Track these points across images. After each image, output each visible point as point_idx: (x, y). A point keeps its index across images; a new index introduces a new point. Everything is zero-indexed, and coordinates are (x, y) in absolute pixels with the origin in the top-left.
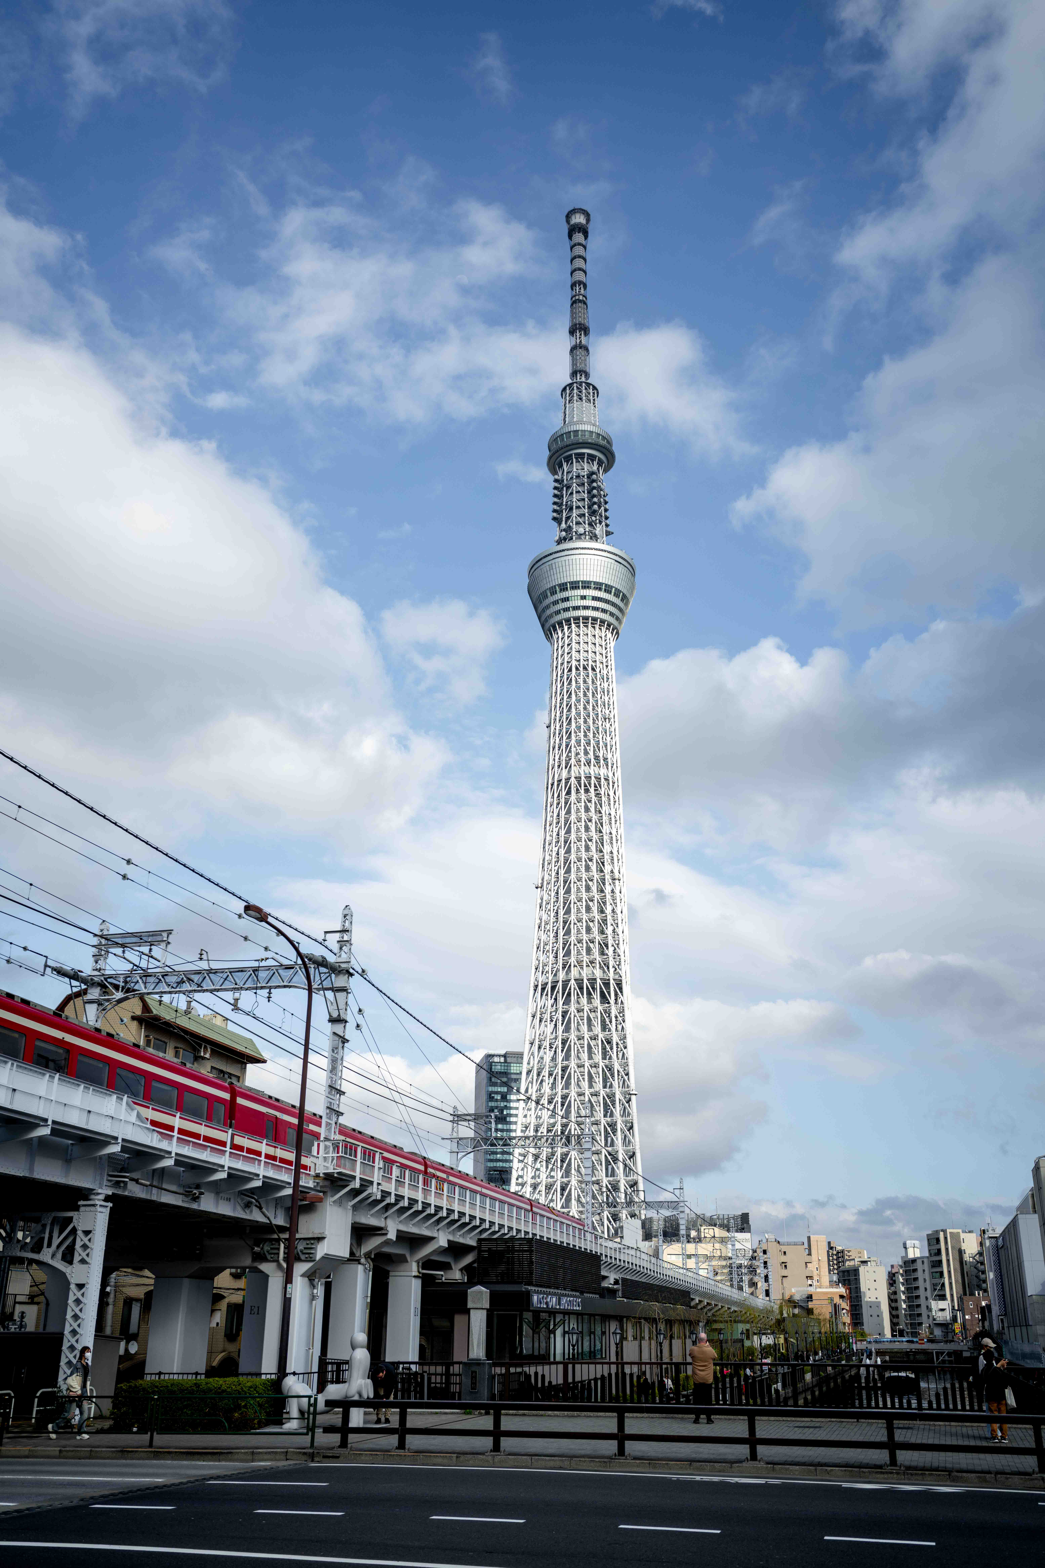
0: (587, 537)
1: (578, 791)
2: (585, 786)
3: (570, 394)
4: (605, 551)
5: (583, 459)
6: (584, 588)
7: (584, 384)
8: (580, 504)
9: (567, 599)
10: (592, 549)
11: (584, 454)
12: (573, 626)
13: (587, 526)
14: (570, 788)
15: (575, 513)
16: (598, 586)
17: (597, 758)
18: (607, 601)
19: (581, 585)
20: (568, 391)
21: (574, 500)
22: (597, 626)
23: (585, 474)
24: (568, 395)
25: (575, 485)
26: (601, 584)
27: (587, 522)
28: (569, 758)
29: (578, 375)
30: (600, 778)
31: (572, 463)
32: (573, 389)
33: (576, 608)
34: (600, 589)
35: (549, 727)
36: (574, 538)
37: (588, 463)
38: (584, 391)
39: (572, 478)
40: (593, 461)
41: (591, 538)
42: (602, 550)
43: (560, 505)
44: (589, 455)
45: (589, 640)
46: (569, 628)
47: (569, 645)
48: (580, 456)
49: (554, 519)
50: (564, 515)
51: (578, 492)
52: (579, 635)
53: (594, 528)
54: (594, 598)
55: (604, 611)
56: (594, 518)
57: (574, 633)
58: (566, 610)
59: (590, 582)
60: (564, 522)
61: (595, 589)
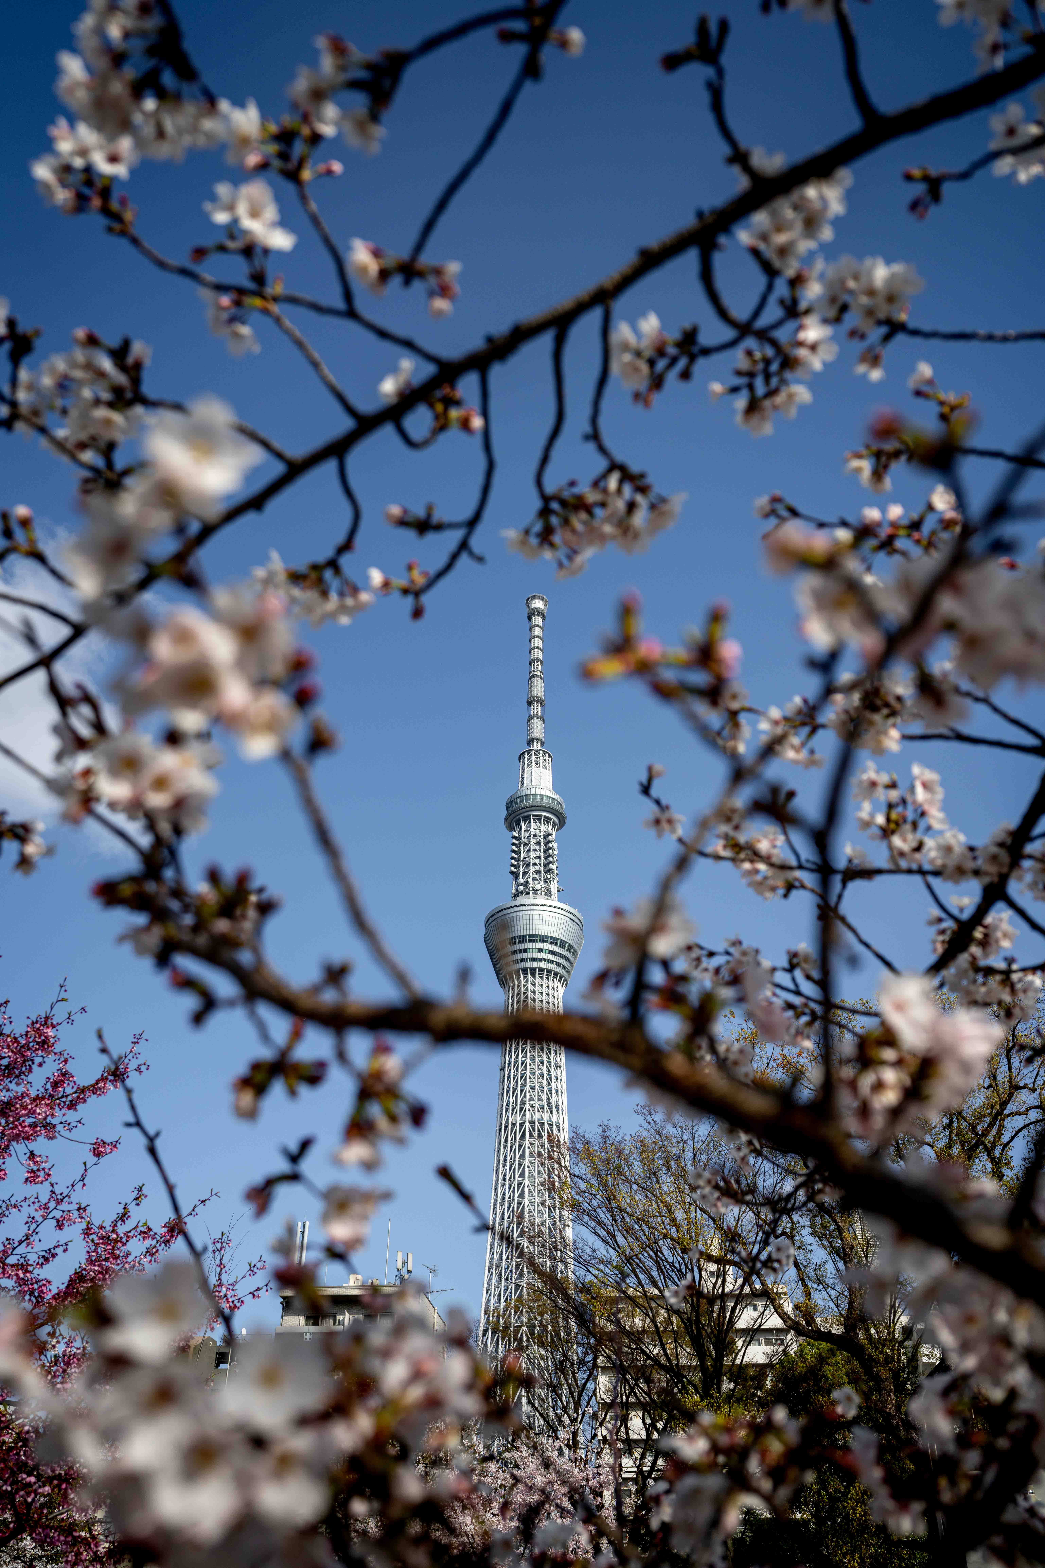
0: (543, 893)
1: (531, 1136)
2: (539, 1131)
3: (528, 759)
4: (562, 909)
5: (540, 820)
6: (542, 941)
7: (541, 752)
8: (537, 861)
9: (525, 951)
10: (550, 906)
11: (541, 816)
12: (529, 976)
13: (542, 882)
14: (524, 1131)
15: (532, 869)
16: (554, 941)
17: (549, 1104)
18: (561, 956)
19: (539, 939)
20: (526, 757)
21: (532, 857)
22: (551, 978)
23: (542, 834)
24: (526, 759)
25: (532, 843)
26: (557, 939)
27: (543, 879)
28: (523, 1102)
29: (535, 743)
30: (552, 1125)
31: (530, 822)
32: (531, 755)
33: (533, 960)
34: (556, 944)
35: (503, 1069)
36: (531, 893)
37: (544, 824)
38: (541, 758)
39: (529, 836)
40: (548, 822)
41: (546, 894)
42: (559, 908)
43: (518, 860)
44: (545, 817)
45: (544, 990)
46: (525, 978)
47: (524, 993)
48: (538, 818)
49: (512, 873)
50: (522, 870)
51: (535, 850)
52: (534, 985)
53: (548, 885)
54: (551, 952)
55: (558, 964)
56: (549, 876)
57: (529, 983)
58: (525, 960)
59: (547, 937)
60: (521, 877)
61: (552, 943)
